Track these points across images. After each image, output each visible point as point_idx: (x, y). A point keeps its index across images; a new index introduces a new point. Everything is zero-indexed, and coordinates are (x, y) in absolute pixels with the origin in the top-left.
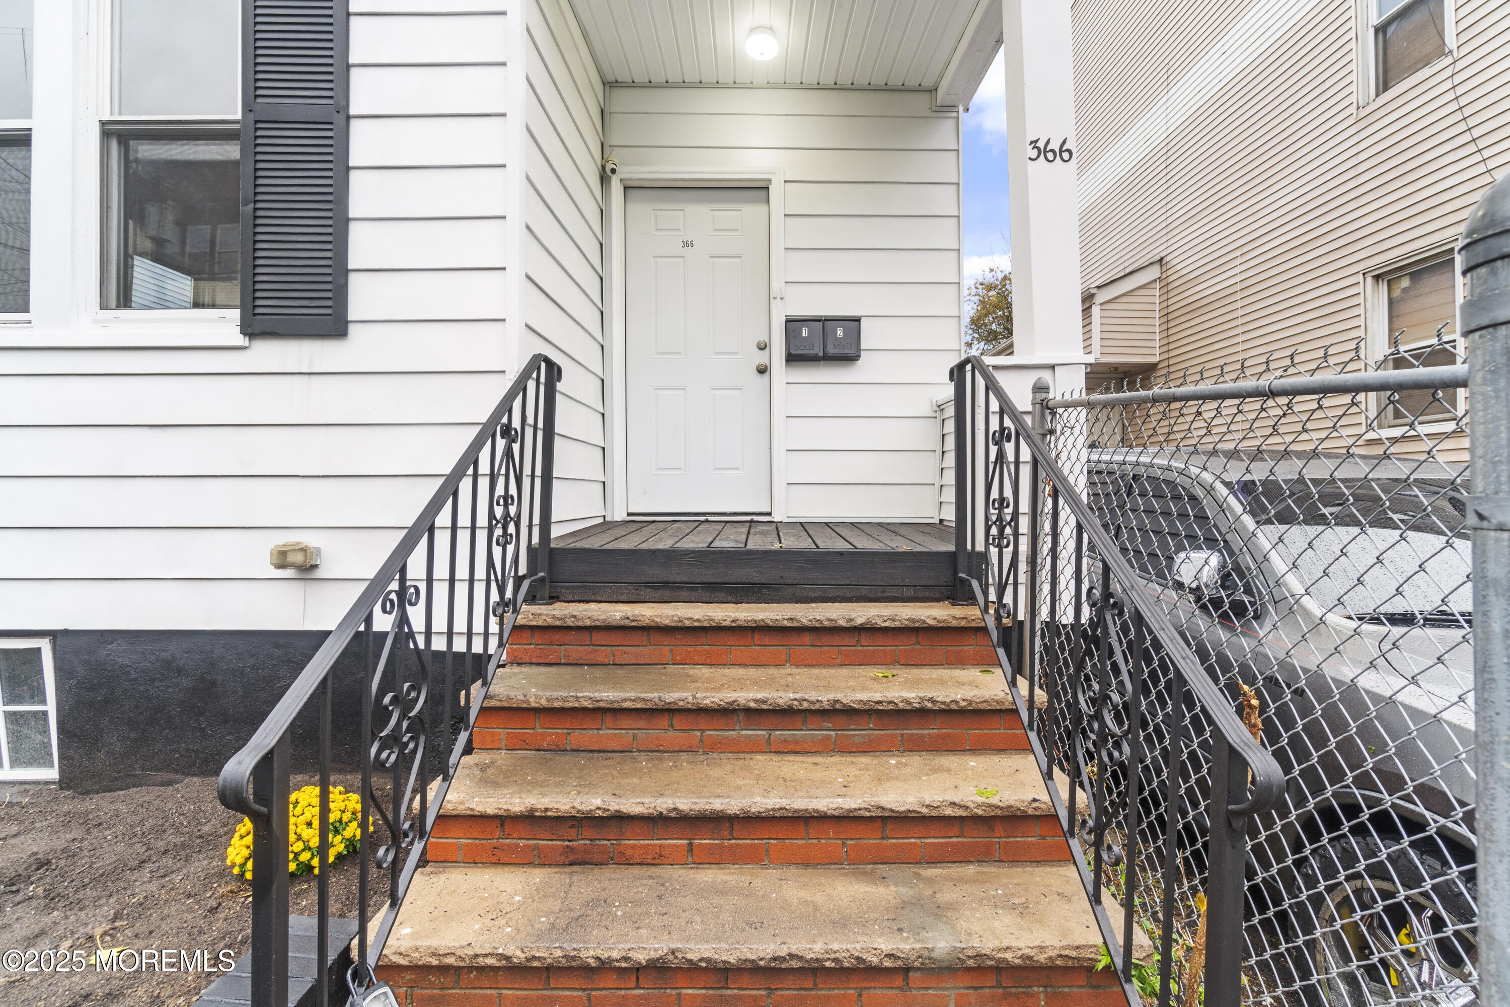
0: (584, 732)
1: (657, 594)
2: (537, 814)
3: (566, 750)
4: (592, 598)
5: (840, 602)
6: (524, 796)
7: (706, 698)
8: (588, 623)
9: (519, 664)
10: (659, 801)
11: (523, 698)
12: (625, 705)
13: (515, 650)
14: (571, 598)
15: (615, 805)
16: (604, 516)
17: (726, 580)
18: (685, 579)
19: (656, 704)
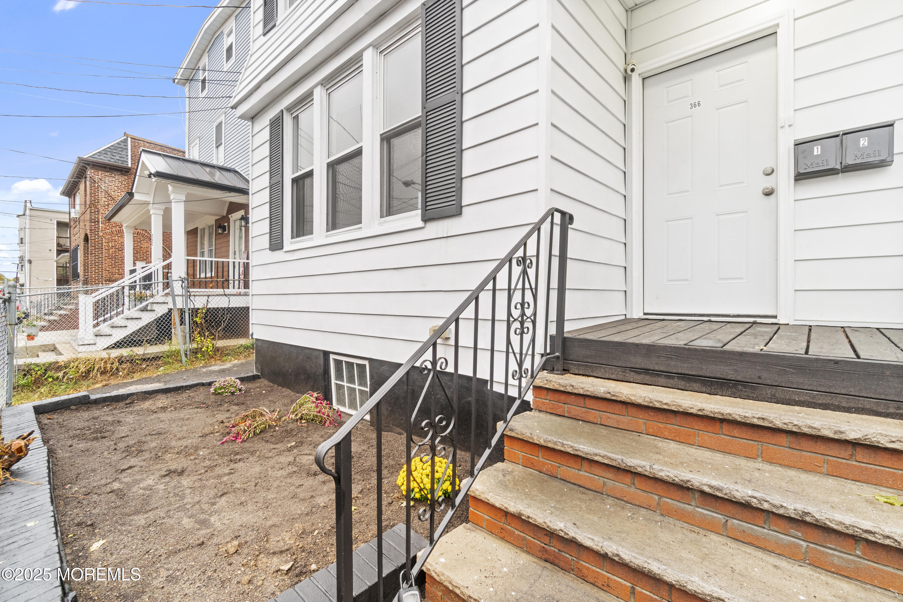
0: (569, 469)
1: (639, 377)
2: (523, 517)
3: (557, 478)
4: (591, 374)
5: (834, 410)
6: (518, 502)
7: (661, 470)
8: (581, 392)
9: (540, 411)
10: (606, 543)
11: (530, 435)
12: (596, 458)
13: (538, 401)
14: (577, 372)
15: (573, 533)
16: (626, 315)
17: (701, 373)
18: (662, 369)
19: (619, 464)
